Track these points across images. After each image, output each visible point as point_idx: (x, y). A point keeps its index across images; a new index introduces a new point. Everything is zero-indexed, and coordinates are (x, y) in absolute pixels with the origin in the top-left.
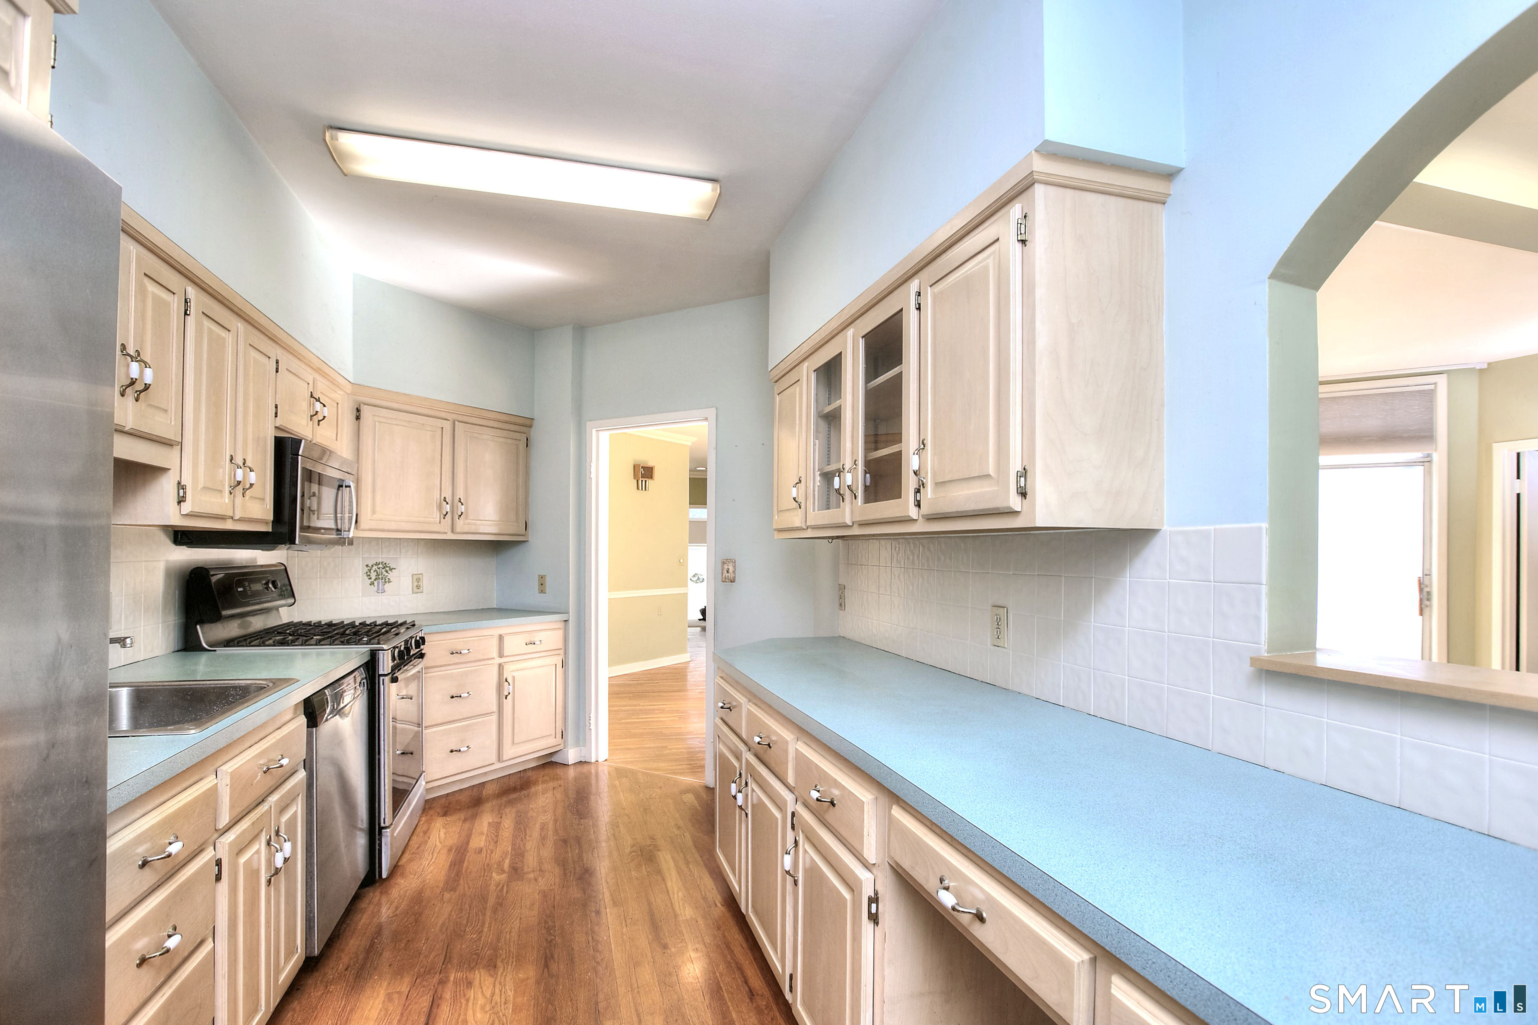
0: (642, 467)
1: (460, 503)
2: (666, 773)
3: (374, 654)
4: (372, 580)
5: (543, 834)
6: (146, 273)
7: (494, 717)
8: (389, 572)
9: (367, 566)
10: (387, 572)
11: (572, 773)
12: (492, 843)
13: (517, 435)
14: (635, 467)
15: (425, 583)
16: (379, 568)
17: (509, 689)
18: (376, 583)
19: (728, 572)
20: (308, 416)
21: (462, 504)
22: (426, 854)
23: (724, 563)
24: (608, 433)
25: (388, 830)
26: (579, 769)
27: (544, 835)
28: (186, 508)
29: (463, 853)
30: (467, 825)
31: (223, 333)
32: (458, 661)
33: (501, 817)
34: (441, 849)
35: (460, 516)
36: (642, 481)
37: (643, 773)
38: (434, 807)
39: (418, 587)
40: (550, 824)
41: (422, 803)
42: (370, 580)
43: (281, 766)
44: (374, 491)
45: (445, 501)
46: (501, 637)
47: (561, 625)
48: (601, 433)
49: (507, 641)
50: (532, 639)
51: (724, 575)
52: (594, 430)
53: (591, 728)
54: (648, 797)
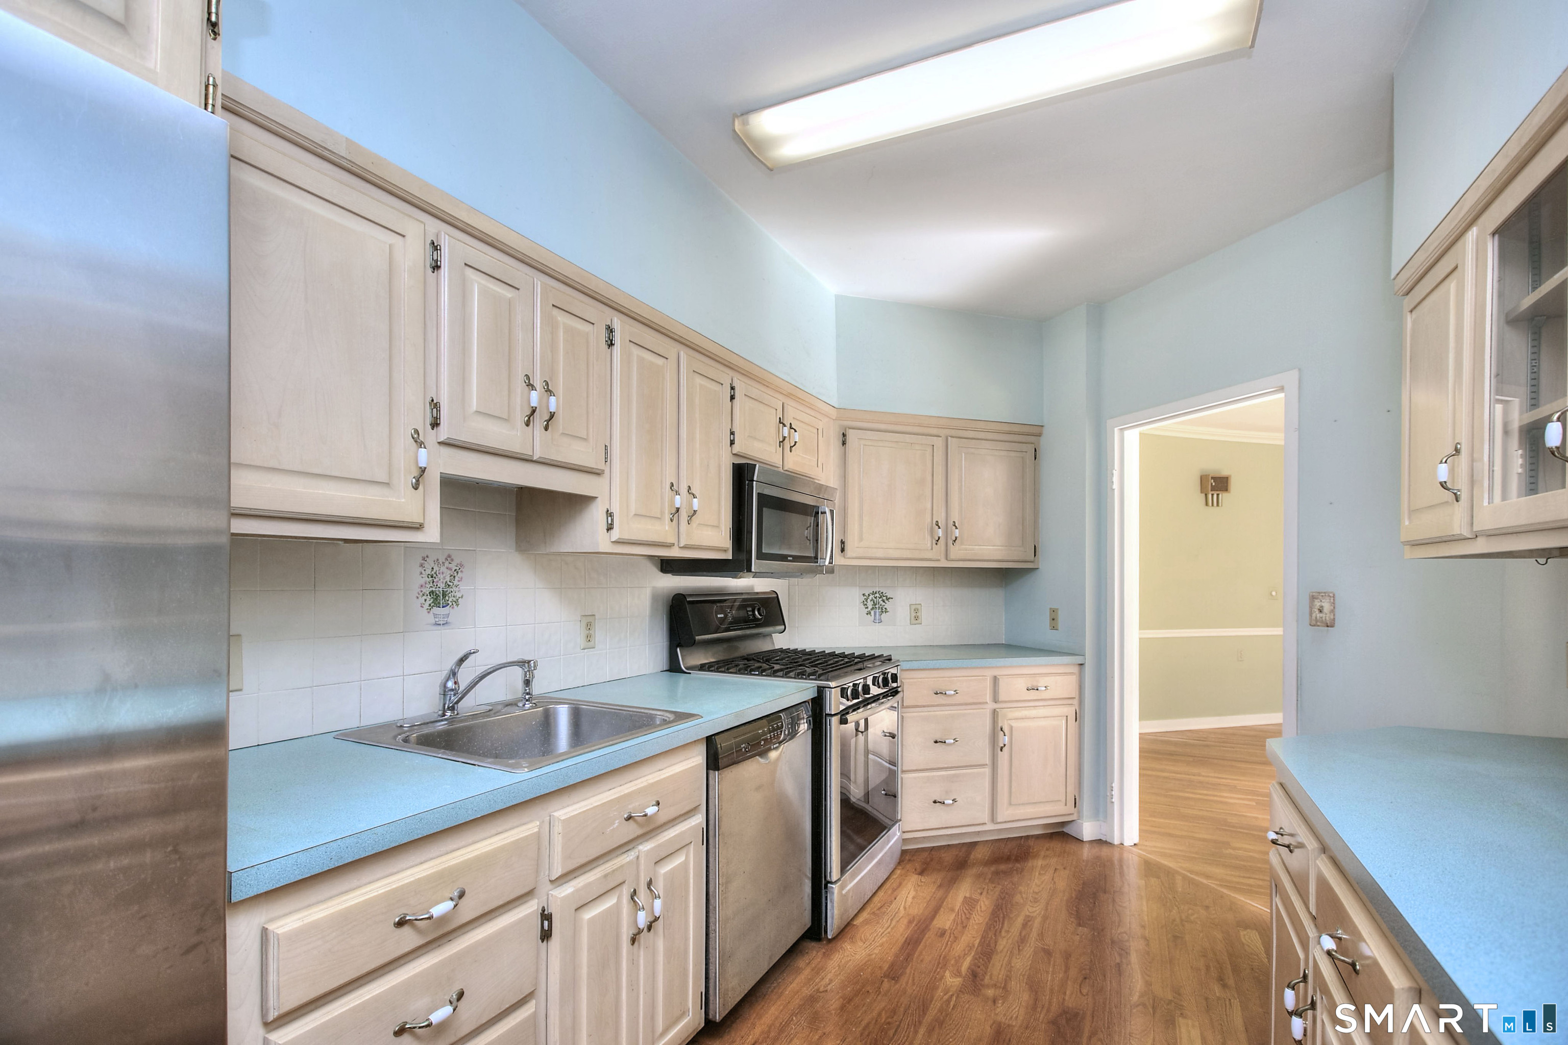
0: (1212, 478)
1: (954, 527)
2: (1221, 885)
3: (821, 690)
4: (869, 609)
5: (1023, 934)
6: (554, 304)
7: (987, 771)
8: (886, 602)
9: (864, 595)
10: (884, 601)
11: (1086, 853)
12: (959, 927)
13: (1024, 447)
14: (1203, 479)
15: (924, 615)
16: (876, 598)
17: (1004, 740)
18: (872, 612)
19: (1321, 611)
20: (776, 443)
21: (956, 528)
22: (886, 918)
23: (1313, 598)
24: (1136, 431)
25: (834, 886)
26: (1096, 850)
27: (1025, 936)
28: (616, 534)
29: (923, 930)
30: (940, 894)
31: (660, 361)
32: (944, 702)
33: (981, 894)
34: (902, 917)
35: (955, 541)
36: (1213, 495)
37: (1185, 878)
38: (914, 860)
39: (916, 618)
40: (1036, 921)
41: (897, 854)
42: (867, 610)
43: (646, 815)
44: (861, 517)
45: (937, 525)
46: (995, 679)
47: (1075, 669)
48: (1126, 433)
49: (1002, 683)
50: (1035, 684)
51: (1314, 615)
52: (1116, 429)
53: (1113, 800)
54: (1184, 917)
